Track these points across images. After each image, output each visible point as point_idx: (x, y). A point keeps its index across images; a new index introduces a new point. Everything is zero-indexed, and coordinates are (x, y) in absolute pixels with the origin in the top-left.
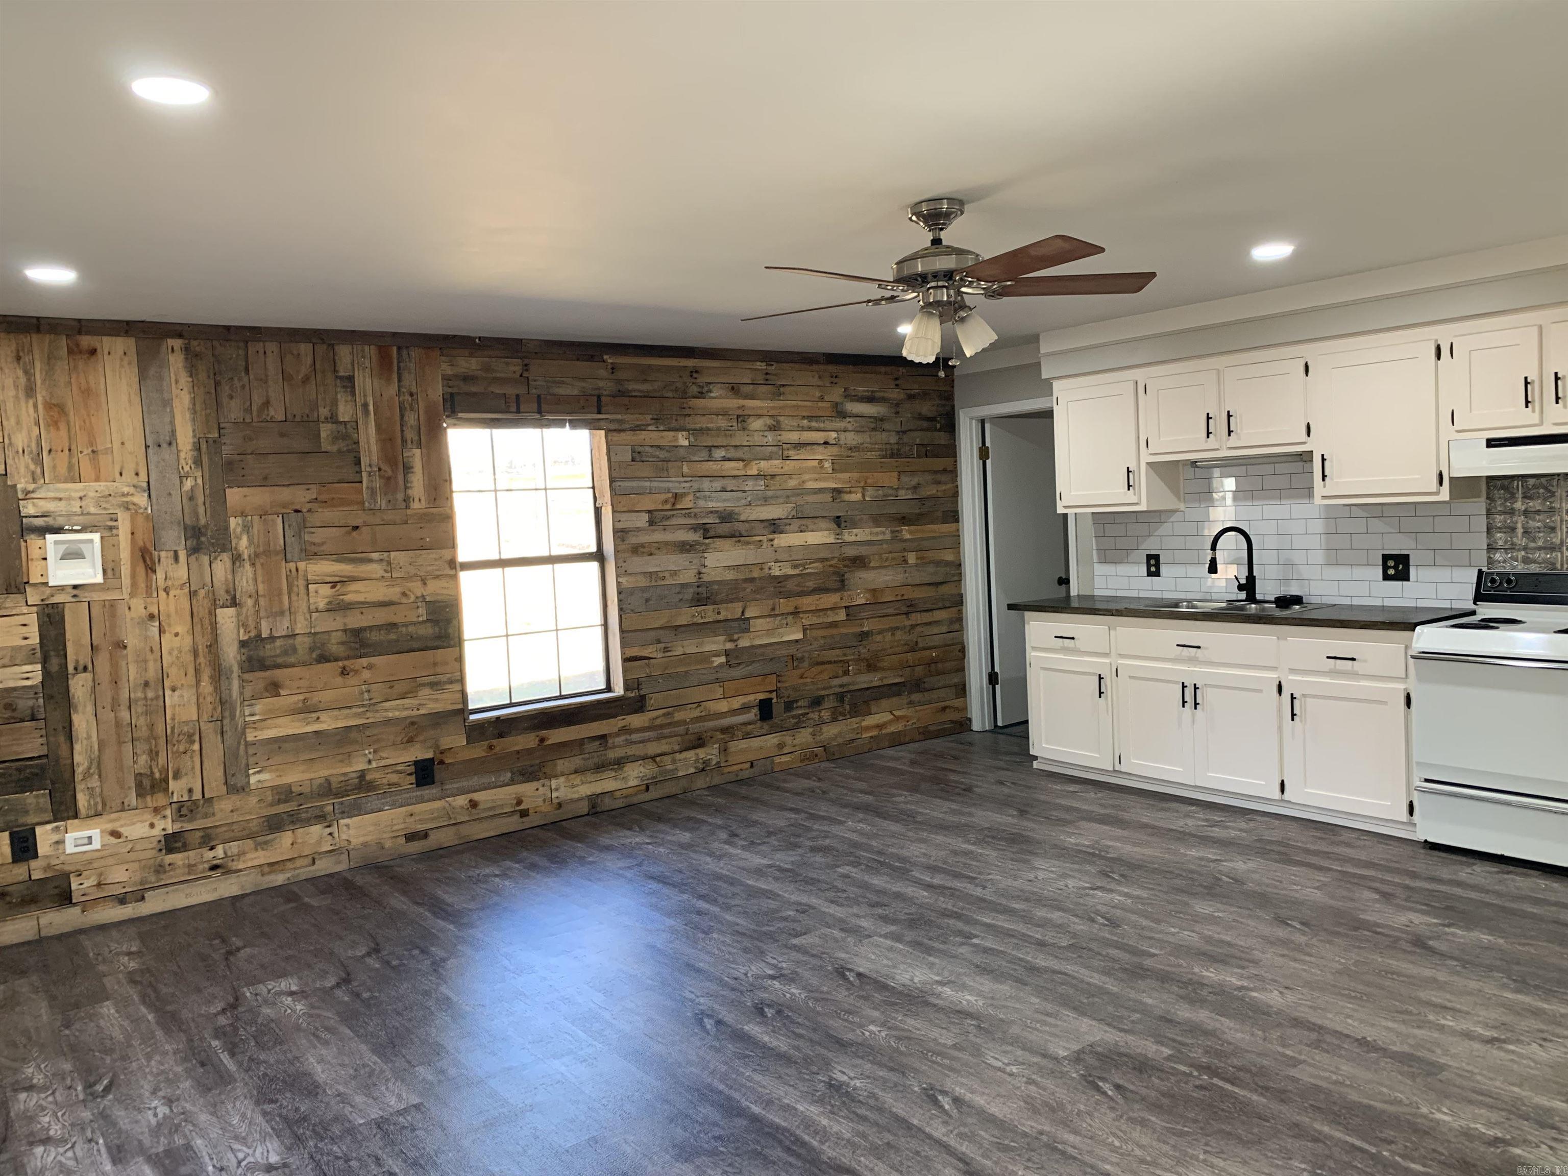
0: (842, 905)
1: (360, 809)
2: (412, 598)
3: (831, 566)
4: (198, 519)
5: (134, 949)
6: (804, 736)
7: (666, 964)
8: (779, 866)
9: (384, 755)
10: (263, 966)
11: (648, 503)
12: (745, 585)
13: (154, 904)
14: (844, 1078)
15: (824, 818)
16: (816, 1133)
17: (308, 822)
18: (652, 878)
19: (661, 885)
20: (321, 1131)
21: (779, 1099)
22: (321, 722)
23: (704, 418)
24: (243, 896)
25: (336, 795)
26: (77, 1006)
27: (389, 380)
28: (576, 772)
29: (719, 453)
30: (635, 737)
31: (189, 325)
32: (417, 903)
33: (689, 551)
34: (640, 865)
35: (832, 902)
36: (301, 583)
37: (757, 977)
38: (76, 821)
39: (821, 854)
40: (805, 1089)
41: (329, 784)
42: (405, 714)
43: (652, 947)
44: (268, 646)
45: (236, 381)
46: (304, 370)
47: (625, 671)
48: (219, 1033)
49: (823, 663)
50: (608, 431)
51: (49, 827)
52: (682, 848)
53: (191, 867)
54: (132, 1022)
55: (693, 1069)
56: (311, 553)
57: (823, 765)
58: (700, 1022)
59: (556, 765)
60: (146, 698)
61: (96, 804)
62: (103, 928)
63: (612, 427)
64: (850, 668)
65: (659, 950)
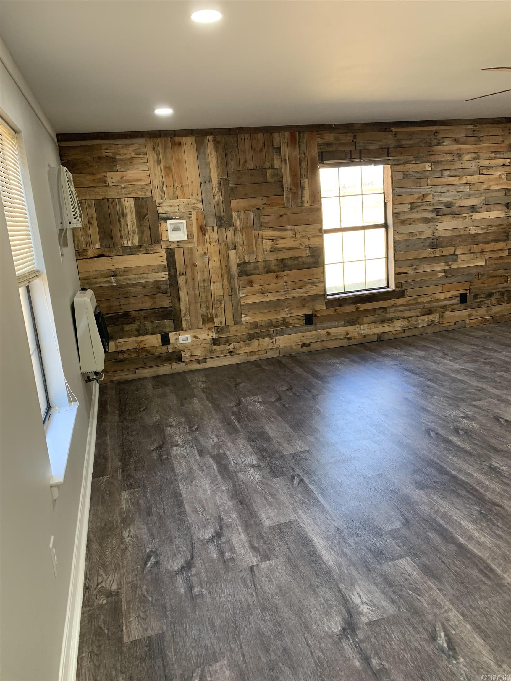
0: (499, 389)
1: (283, 333)
2: (304, 246)
3: (502, 228)
4: (221, 214)
5: (203, 380)
6: (482, 311)
7: (413, 407)
8: (467, 370)
9: (293, 312)
10: (249, 391)
11: (410, 199)
12: (457, 238)
13: (210, 364)
14: (498, 465)
15: (491, 349)
16: (483, 487)
17: (264, 337)
18: (406, 370)
19: (410, 373)
20: (272, 455)
21: (465, 470)
22: (269, 297)
23: (439, 156)
24: (241, 364)
25: (275, 327)
26: (185, 399)
27: (295, 148)
28: (372, 323)
29: (446, 173)
30: (399, 309)
31: (215, 129)
32: (305, 371)
33: (429, 222)
34: (401, 364)
35: (494, 387)
36: (260, 240)
37: (456, 417)
38: (182, 332)
39: (489, 365)
40: (478, 468)
41: (272, 322)
42: (301, 295)
43: (406, 399)
44: (248, 266)
45: (233, 153)
46: (260, 145)
47: (396, 279)
48: (234, 414)
49: (494, 277)
50: (392, 165)
51: (174, 333)
52: (421, 358)
53: (222, 351)
54: (204, 406)
55: (425, 452)
56: (264, 227)
57: (491, 325)
58: (428, 433)
59: (363, 319)
60: (204, 286)
61: (189, 326)
62: (193, 371)
63: (394, 163)
64: (509, 279)
65: (409, 401)
